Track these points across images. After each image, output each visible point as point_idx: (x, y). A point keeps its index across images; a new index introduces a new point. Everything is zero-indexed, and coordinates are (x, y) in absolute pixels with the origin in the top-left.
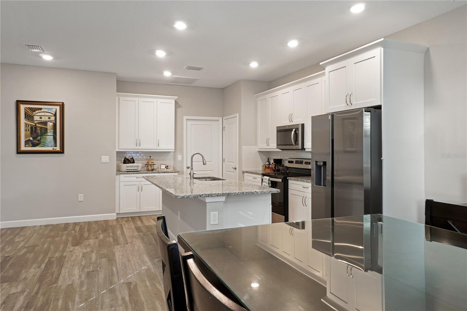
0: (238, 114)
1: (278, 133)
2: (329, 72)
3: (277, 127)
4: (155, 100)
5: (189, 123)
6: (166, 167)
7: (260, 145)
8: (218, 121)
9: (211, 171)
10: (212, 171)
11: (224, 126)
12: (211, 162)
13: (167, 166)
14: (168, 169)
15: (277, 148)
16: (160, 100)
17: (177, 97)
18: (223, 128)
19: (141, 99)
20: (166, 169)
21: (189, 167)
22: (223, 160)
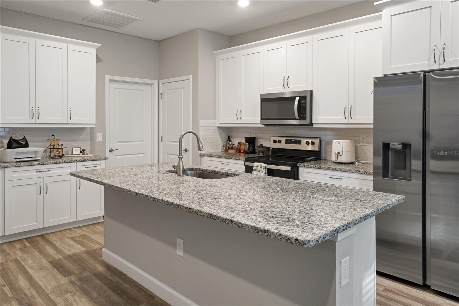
0: (191, 76)
1: (262, 103)
2: (391, 16)
3: (261, 95)
4: (64, 45)
5: (114, 85)
6: (81, 152)
7: (222, 119)
8: (151, 85)
9: (142, 155)
10: (144, 153)
11: (160, 92)
12: (142, 141)
13: (84, 150)
14: (84, 154)
15: (260, 124)
16: (71, 47)
17: (100, 45)
18: (160, 95)
19: (39, 41)
20: (83, 154)
21: (112, 149)
22: (160, 139)
